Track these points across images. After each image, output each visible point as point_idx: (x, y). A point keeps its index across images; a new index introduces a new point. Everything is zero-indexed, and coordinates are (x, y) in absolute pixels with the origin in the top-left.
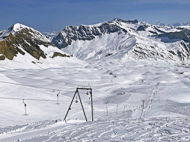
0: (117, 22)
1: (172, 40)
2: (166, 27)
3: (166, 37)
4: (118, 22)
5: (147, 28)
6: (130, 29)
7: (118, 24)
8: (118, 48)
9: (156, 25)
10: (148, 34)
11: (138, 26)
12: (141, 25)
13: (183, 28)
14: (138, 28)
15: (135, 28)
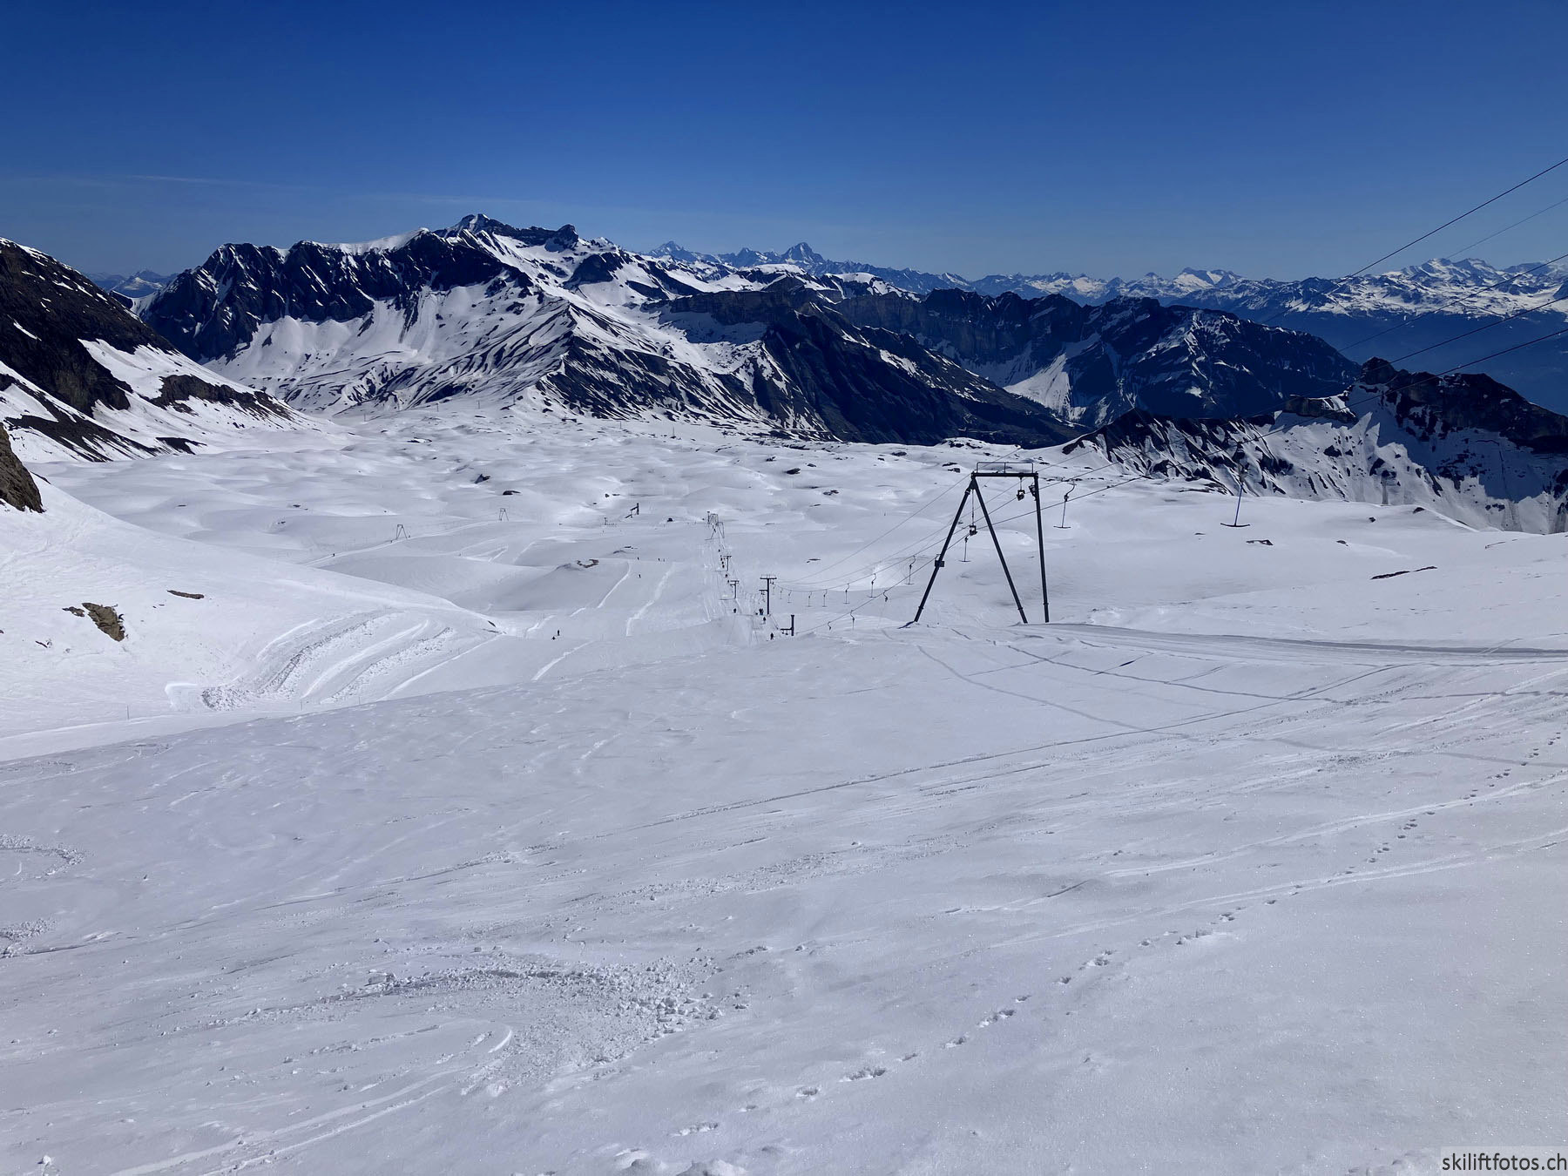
0: (480, 236)
1: (729, 329)
2: (701, 266)
3: (706, 311)
4: (484, 232)
5: (621, 267)
6: (544, 272)
7: (485, 246)
8: (490, 360)
9: (657, 257)
10: (627, 297)
11: (578, 259)
12: (590, 252)
13: (774, 275)
14: (576, 266)
15: (564, 268)
